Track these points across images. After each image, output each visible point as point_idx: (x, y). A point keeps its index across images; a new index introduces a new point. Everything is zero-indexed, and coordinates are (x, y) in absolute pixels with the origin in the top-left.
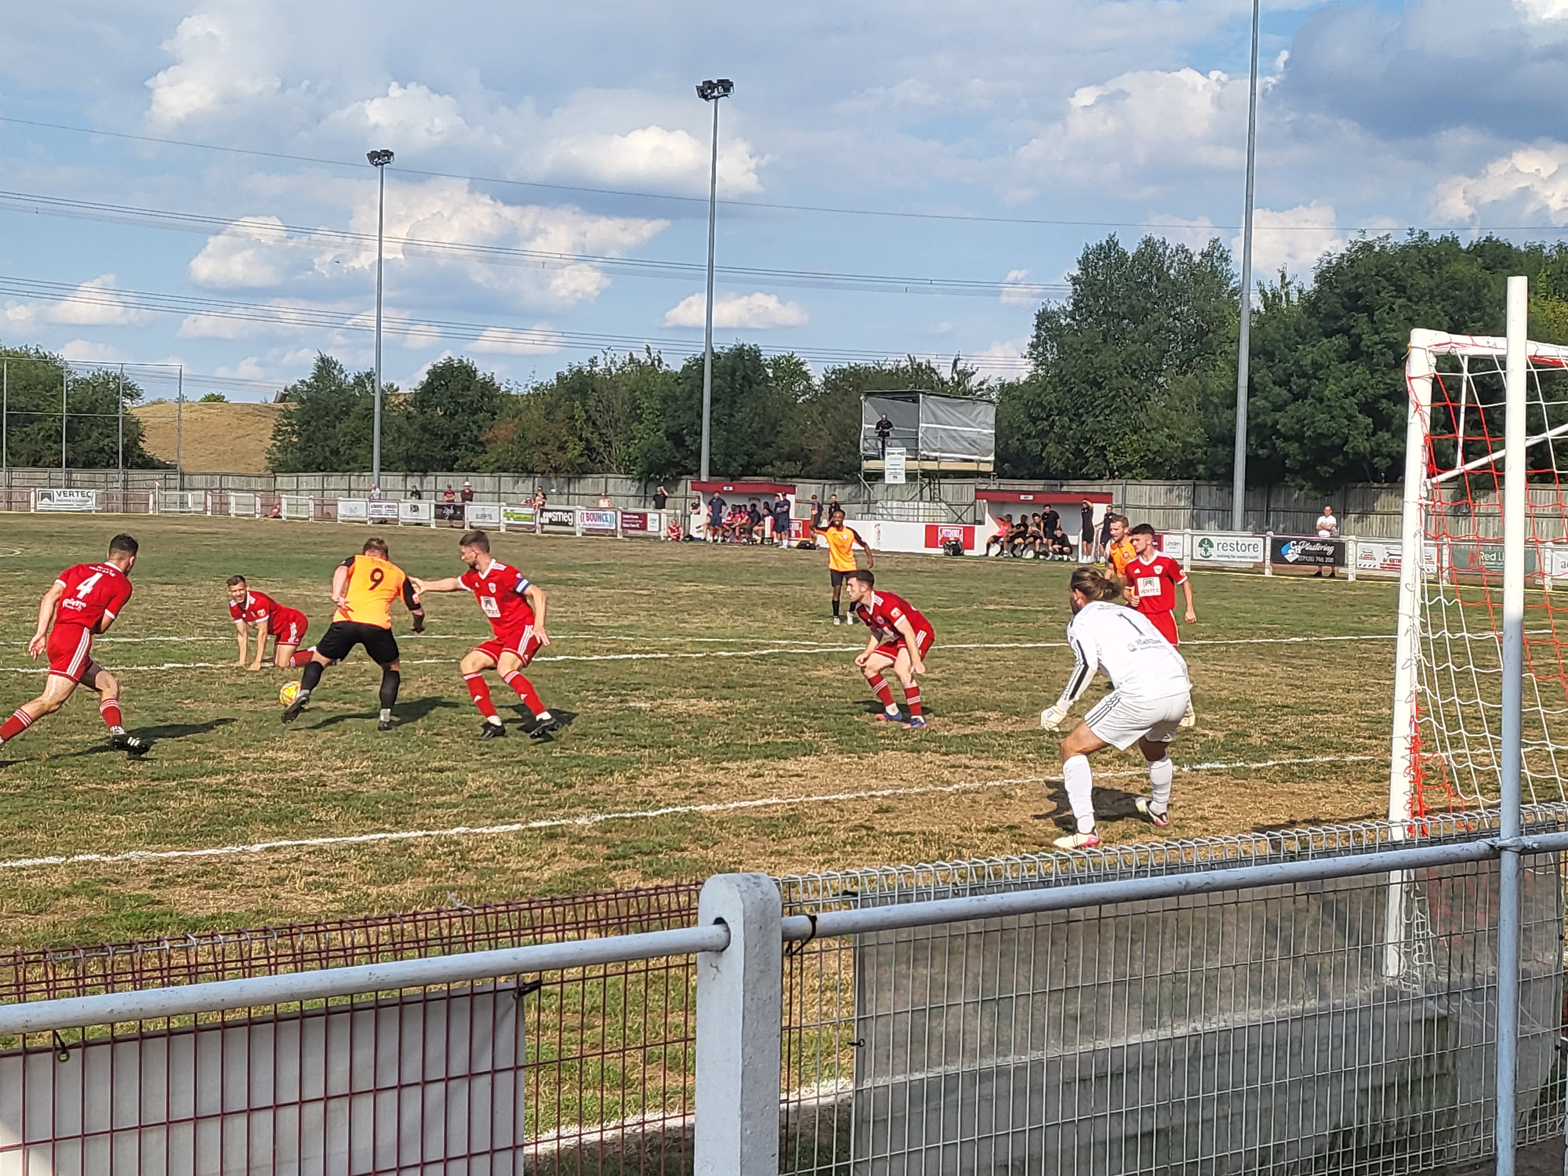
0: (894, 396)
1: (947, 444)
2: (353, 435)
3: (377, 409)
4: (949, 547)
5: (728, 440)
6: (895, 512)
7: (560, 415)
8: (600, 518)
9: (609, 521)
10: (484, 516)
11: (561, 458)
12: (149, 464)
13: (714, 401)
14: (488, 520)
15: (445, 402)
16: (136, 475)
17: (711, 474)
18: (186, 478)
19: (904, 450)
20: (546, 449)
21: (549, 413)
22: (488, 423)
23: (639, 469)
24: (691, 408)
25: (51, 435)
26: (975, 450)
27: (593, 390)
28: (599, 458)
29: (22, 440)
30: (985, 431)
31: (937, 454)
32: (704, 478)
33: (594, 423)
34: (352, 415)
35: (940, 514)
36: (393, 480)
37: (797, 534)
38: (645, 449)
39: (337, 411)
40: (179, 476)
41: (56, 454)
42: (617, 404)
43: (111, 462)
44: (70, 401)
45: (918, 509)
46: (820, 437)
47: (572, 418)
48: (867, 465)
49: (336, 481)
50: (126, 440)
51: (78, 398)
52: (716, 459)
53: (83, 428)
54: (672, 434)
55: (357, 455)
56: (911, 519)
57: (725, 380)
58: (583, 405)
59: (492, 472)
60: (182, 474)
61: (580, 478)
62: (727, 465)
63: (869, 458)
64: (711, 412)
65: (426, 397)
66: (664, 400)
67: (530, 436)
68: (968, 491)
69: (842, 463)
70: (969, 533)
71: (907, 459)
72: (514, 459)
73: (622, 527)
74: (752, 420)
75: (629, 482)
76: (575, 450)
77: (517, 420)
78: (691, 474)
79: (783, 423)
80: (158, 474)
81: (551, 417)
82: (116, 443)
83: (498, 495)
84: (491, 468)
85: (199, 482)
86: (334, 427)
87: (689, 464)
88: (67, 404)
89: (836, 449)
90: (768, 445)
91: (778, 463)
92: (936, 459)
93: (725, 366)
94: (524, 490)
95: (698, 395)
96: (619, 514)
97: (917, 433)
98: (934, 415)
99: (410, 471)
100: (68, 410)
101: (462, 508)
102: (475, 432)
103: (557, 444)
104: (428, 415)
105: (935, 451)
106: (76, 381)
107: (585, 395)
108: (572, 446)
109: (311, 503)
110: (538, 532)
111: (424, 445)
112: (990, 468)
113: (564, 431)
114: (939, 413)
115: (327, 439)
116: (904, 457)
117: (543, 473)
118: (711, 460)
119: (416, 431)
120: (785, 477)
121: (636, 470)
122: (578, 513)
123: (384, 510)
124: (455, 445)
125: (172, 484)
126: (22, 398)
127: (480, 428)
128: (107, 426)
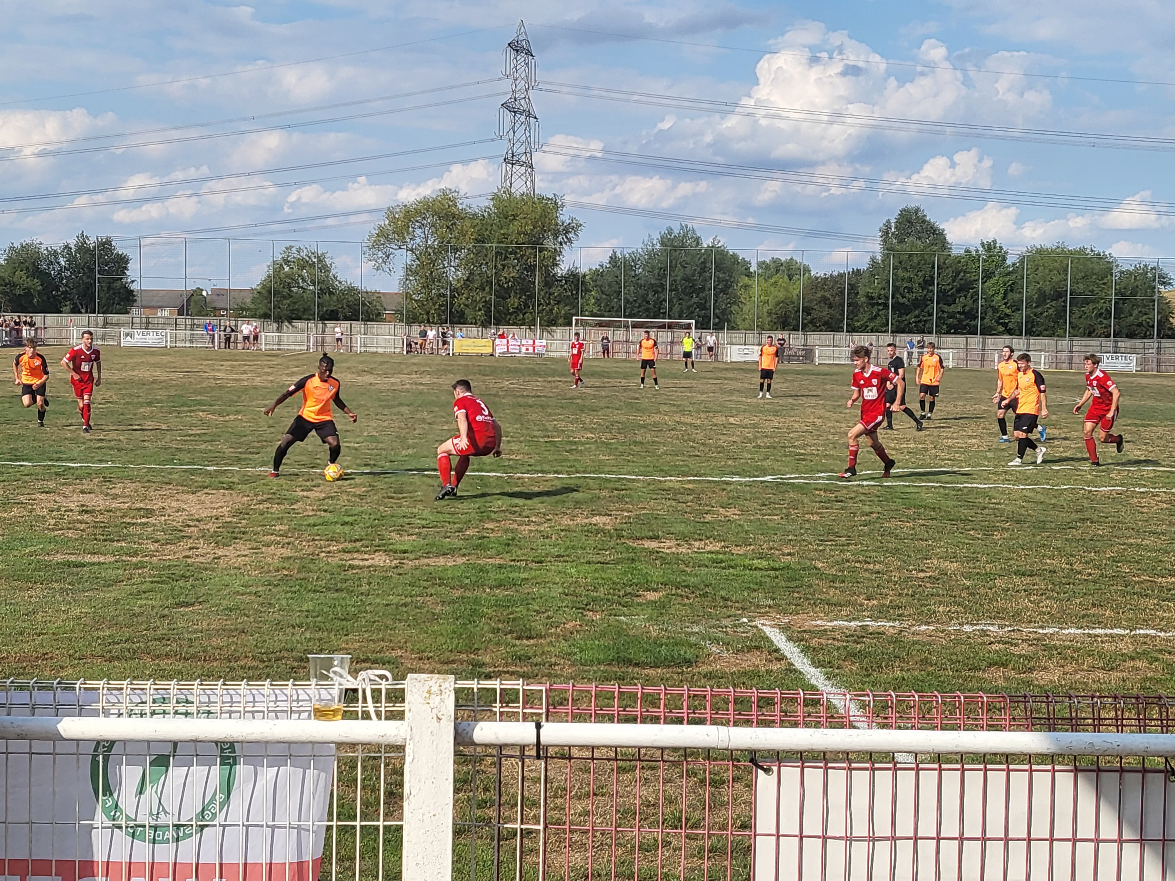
16: (1167, 343)
25: (1102, 313)
29: (1080, 317)
41: (1106, 328)
43: (1148, 333)
44: (1118, 287)
50: (1160, 317)
51: (1123, 285)
53: (1127, 307)
82: (1152, 319)
88: (1115, 289)
100: (1116, 295)
106: (1122, 272)
126: (1081, 286)
128: (1145, 306)
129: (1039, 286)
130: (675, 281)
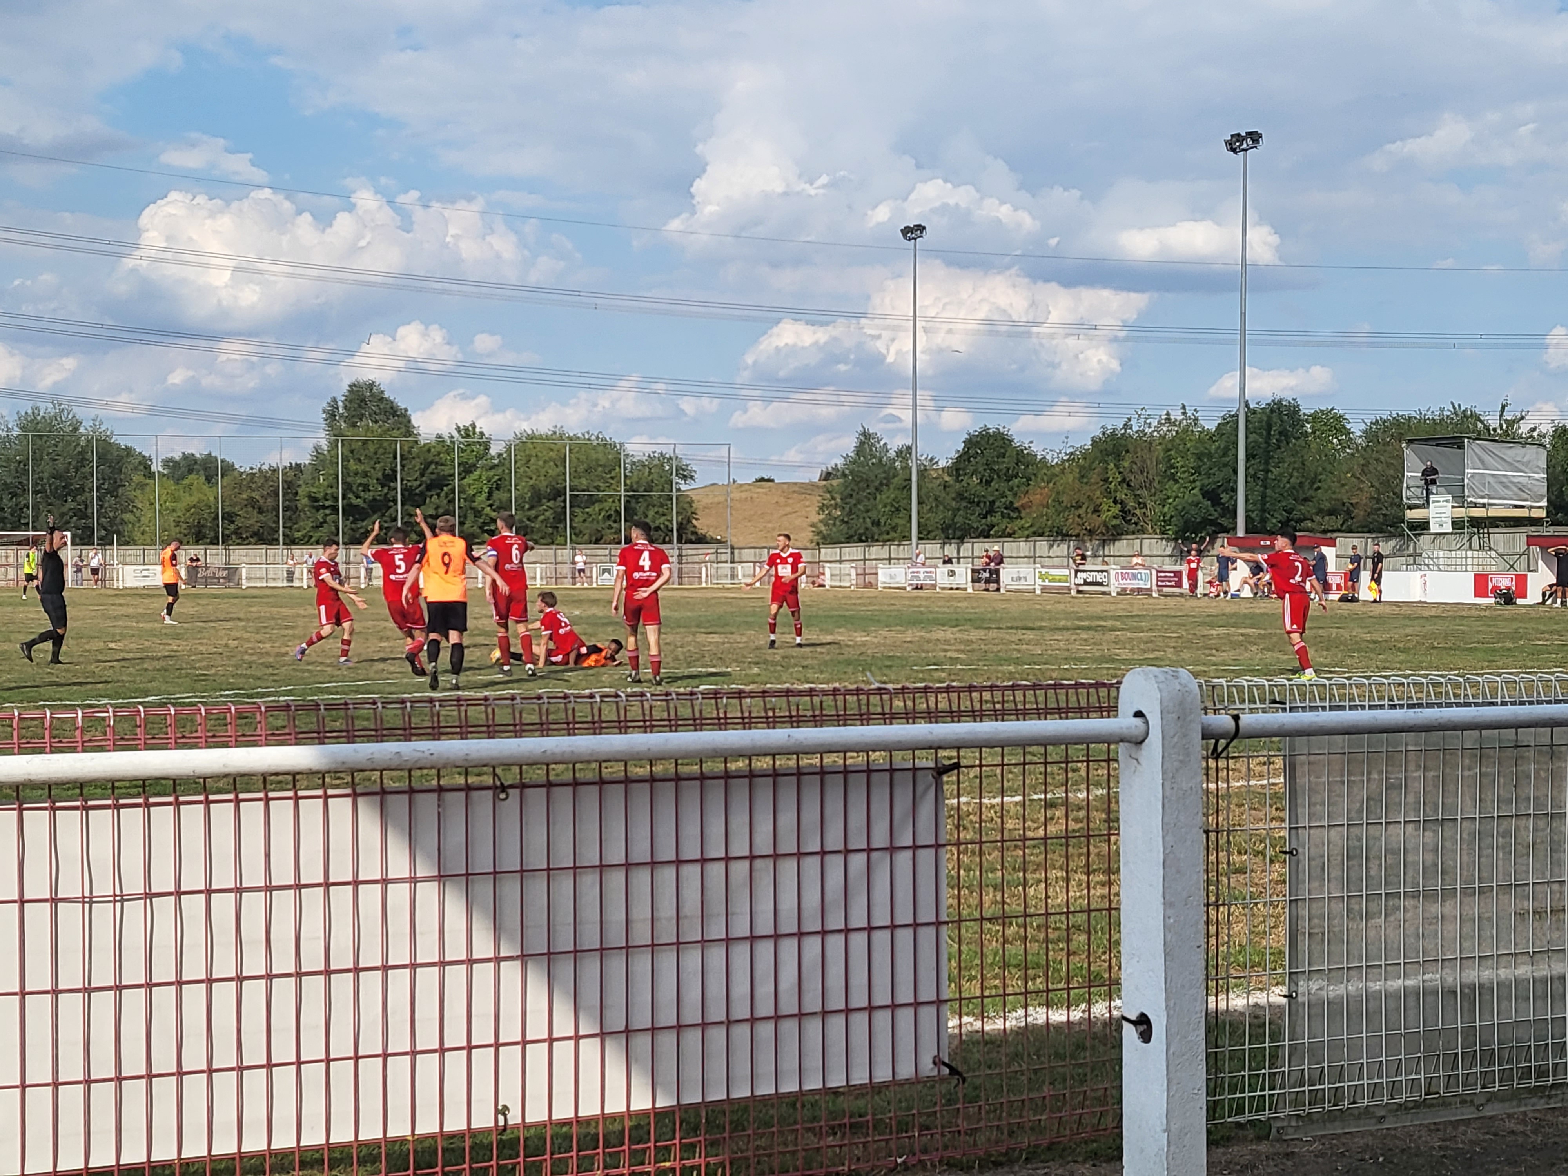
0: (1438, 442)
1: (1495, 491)
2: (892, 506)
3: (914, 478)
4: (1501, 596)
5: (1264, 496)
6: (1441, 561)
7: (1094, 477)
8: (1134, 577)
9: (1145, 580)
10: (1020, 579)
11: (1095, 521)
12: (701, 540)
13: (1249, 457)
14: (1023, 582)
15: (981, 469)
16: (689, 550)
17: (1247, 531)
18: (736, 552)
19: (1449, 497)
20: (1081, 511)
21: (1082, 474)
22: (1024, 488)
23: (1175, 528)
24: (1226, 465)
25: (610, 516)
26: (1525, 496)
27: (1127, 451)
28: (1134, 520)
29: (584, 521)
30: (1536, 476)
31: (1485, 501)
32: (1241, 533)
33: (1129, 485)
34: (892, 486)
35: (1490, 563)
36: (932, 548)
37: (1339, 587)
38: (1180, 507)
39: (877, 483)
40: (729, 551)
41: (615, 533)
42: (1151, 464)
43: (667, 539)
44: (628, 482)
45: (1466, 558)
46: (1361, 489)
47: (1106, 480)
48: (1410, 514)
49: (876, 551)
50: (680, 518)
51: (635, 479)
52: (1253, 515)
53: (640, 508)
54: (1207, 492)
55: (897, 525)
56: (1459, 568)
57: (1261, 435)
58: (1117, 464)
59: (1028, 537)
60: (732, 548)
61: (1114, 540)
62: (1263, 521)
63: (1410, 508)
64: (1247, 469)
65: (962, 466)
66: (1199, 457)
67: (1065, 498)
68: (1519, 539)
69: (1384, 515)
70: (1521, 581)
71: (1453, 507)
72: (1049, 523)
73: (1158, 586)
74: (1291, 477)
75: (1164, 542)
76: (1110, 511)
77: (1051, 485)
78: (1228, 532)
79: (1323, 477)
80: (710, 549)
81: (1085, 480)
82: (671, 521)
83: (1033, 558)
84: (1026, 533)
85: (748, 554)
86: (875, 499)
87: (1224, 522)
88: (625, 485)
89: (1378, 500)
90: (1306, 500)
91: (1318, 518)
92: (1484, 506)
93: (1260, 422)
94: (1059, 554)
95: (1233, 451)
96: (1154, 572)
97: (1463, 480)
98: (1482, 462)
99: (947, 539)
100: (626, 491)
101: (997, 572)
102: (1010, 498)
103: (1091, 508)
104: (964, 483)
105: (1482, 497)
106: (633, 463)
107: (1118, 457)
108: (1106, 508)
109: (853, 572)
110: (1073, 593)
111: (961, 512)
112: (1543, 514)
113: (1098, 492)
114: (1486, 458)
115: (868, 511)
116: (1450, 505)
117: (1077, 536)
118: (1247, 517)
119: (953, 499)
120: (1325, 532)
121: (1171, 531)
122: (1113, 573)
123: (922, 576)
124: (991, 511)
125: (723, 557)
126: (584, 481)
127: (1015, 494)
129: (531, 482)
130: (41, 479)
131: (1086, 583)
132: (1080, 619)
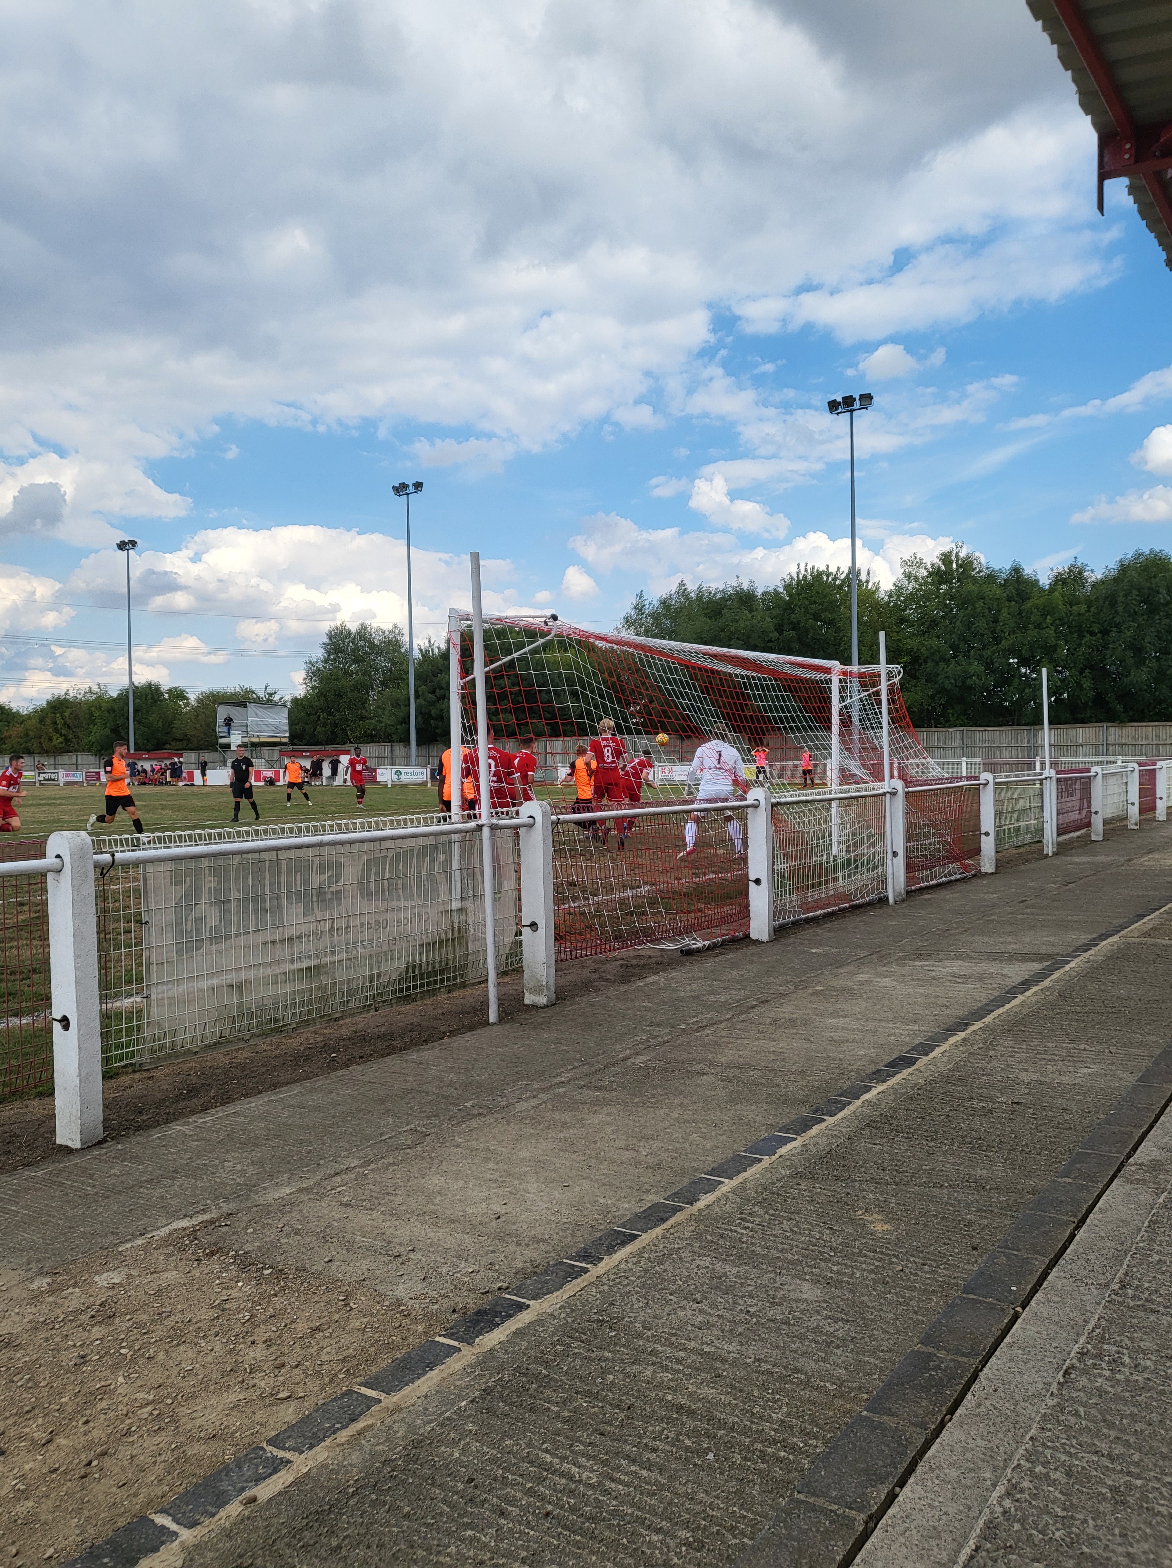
0: (234, 704)
1: (264, 729)
4: (267, 781)
5: (144, 731)
7: (48, 722)
8: (73, 775)
9: (80, 778)
11: (50, 745)
13: (135, 712)
20: (42, 740)
21: (42, 720)
22: (5, 728)
23: (96, 749)
24: (123, 716)
26: (278, 731)
27: (67, 708)
28: (72, 744)
30: (283, 722)
31: (258, 734)
33: (68, 726)
38: (97, 737)
42: (81, 715)
46: (195, 729)
47: (55, 723)
52: (138, 741)
54: (113, 728)
57: (141, 702)
58: (62, 715)
61: (61, 756)
62: (144, 744)
64: (134, 717)
66: (109, 711)
67: (31, 734)
68: (276, 752)
69: (207, 740)
73: (88, 781)
74: (158, 721)
75: (89, 756)
76: (57, 741)
77: (22, 726)
79: (175, 722)
81: (43, 724)
89: (204, 734)
90: (167, 733)
91: (173, 743)
92: (258, 736)
93: (141, 694)
95: (127, 708)
96: (84, 773)
97: (247, 723)
98: (256, 714)
103: (47, 738)
105: (257, 732)
107: (62, 711)
108: (56, 738)
110: (37, 785)
112: (287, 740)
114: (258, 712)
117: (39, 753)
121: (94, 749)
122: (60, 774)
131: (45, 780)
132: (42, 800)
